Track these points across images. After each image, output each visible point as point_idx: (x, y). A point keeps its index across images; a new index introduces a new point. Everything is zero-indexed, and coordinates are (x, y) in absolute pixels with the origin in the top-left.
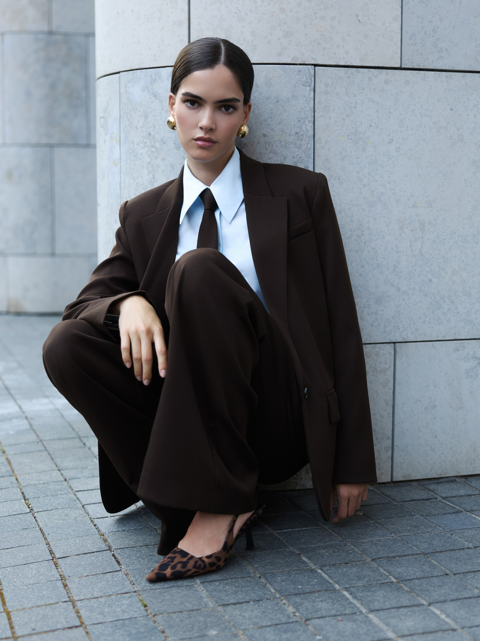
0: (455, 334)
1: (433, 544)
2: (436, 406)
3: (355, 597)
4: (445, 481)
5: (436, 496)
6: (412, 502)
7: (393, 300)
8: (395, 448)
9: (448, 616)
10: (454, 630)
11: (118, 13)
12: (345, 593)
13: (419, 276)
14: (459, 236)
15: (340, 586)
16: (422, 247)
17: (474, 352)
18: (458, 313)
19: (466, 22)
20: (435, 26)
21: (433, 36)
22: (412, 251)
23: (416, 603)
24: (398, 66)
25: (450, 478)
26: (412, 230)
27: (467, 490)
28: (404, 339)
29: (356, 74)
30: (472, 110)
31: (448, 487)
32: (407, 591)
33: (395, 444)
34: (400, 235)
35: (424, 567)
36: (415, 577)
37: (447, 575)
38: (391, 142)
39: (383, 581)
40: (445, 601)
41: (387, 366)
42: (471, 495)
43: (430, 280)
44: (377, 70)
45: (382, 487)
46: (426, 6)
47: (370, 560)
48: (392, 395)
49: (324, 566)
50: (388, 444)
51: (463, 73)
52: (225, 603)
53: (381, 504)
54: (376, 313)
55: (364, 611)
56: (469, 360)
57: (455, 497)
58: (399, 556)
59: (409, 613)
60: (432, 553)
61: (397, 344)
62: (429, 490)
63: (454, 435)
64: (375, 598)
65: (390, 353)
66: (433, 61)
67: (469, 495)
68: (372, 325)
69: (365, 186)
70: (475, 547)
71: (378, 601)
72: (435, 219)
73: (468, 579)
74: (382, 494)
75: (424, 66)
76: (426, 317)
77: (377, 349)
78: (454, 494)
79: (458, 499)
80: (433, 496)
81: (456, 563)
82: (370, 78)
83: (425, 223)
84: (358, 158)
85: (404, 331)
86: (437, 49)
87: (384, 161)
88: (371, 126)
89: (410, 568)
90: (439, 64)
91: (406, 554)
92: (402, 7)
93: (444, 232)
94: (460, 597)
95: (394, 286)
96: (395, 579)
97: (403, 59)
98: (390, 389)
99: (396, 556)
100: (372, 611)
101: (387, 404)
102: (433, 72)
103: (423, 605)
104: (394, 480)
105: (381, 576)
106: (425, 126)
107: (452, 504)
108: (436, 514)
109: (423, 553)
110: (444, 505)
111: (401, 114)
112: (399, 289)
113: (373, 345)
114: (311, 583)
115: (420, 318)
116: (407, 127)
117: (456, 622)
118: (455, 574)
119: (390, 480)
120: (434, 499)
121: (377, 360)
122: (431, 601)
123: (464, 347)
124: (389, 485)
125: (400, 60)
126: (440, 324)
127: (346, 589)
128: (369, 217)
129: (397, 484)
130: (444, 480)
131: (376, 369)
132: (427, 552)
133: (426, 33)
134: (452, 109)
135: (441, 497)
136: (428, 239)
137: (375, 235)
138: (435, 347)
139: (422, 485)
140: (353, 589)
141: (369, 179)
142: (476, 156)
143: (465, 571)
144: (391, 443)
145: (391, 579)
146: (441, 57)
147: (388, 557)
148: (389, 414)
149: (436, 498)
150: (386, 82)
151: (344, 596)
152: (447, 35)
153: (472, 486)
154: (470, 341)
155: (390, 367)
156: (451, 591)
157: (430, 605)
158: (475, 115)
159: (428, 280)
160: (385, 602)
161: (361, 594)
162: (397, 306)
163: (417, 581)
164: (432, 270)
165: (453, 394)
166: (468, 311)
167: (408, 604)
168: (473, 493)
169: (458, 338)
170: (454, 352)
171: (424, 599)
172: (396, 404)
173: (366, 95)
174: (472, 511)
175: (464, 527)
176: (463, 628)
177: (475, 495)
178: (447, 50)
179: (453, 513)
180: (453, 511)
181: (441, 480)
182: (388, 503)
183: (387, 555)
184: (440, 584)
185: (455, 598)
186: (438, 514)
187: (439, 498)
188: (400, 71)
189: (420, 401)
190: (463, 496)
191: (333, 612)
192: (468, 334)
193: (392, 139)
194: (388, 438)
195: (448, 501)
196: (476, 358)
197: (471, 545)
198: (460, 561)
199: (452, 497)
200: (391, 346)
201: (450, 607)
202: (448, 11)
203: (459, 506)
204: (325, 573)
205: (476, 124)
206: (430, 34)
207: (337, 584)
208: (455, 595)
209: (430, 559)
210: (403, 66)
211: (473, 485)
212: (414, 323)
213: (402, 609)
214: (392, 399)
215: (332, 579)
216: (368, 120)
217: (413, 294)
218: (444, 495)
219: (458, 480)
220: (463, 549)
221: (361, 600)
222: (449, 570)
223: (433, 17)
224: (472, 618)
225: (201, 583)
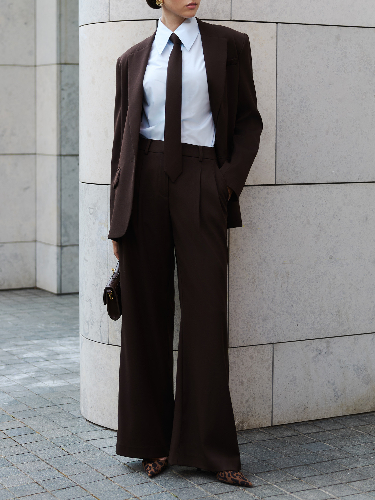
0: (306, 337)
1: (309, 460)
2: (296, 380)
3: (280, 487)
4: (301, 425)
5: (301, 433)
6: (288, 438)
7: (272, 319)
8: (274, 406)
9: (329, 492)
10: (334, 498)
11: (107, 149)
12: (274, 485)
13: (286, 304)
14: (308, 279)
15: (270, 483)
16: (288, 287)
17: (317, 346)
18: (308, 324)
19: (311, 156)
20: (294, 159)
21: (293, 165)
22: (282, 289)
23: (311, 488)
24: (274, 183)
25: (304, 422)
26: (282, 277)
27: (316, 429)
28: (278, 341)
29: (251, 190)
30: (314, 206)
31: (305, 427)
32: (305, 483)
33: (274, 403)
34: (276, 280)
35: (309, 471)
36: (307, 476)
37: (322, 474)
38: (270, 227)
39: (291, 479)
40: (326, 486)
41: (269, 358)
42: (319, 432)
43: (292, 306)
44: (262, 186)
45: (267, 429)
46: (289, 148)
47: (279, 469)
48: (272, 374)
49: (257, 473)
50: (270, 404)
51: (309, 185)
52: (217, 493)
53: (271, 439)
54: (263, 327)
55: (288, 493)
56: (314, 351)
57: (311, 433)
58: (294, 467)
59: (310, 493)
60: (311, 464)
61: (274, 344)
62: (295, 430)
63: (306, 396)
64: (290, 487)
65: (271, 350)
66: (293, 179)
67: (318, 432)
68: (261, 334)
69: (256, 253)
70: (332, 460)
71: (293, 488)
72: (295, 270)
73: (333, 476)
74: (269, 434)
75: (288, 182)
76: (290, 327)
77: (263, 348)
78: (310, 432)
79: (313, 434)
80: (298, 433)
81: (325, 468)
82: (259, 191)
83: (289, 272)
84: (252, 238)
85: (278, 336)
86: (295, 172)
87: (266, 238)
88: (259, 219)
89: (302, 472)
90: (296, 180)
91: (297, 465)
92: (276, 150)
93: (300, 277)
94: (332, 484)
95: (272, 310)
96: (296, 477)
97: (277, 179)
98: (271, 371)
99: (292, 467)
100: (291, 493)
101: (269, 380)
102: (293, 185)
103: (315, 488)
104: (273, 425)
105: (289, 477)
106: (289, 217)
107: (311, 437)
108: (304, 443)
109: (306, 464)
110: (306, 438)
111: (275, 211)
112: (275, 312)
113: (261, 346)
114: (255, 482)
115: (287, 328)
116: (279, 218)
117: (335, 495)
118: (326, 474)
119: (271, 425)
120: (299, 435)
121: (263, 354)
122: (319, 487)
123: (311, 344)
124: (271, 428)
125: (275, 180)
126: (298, 331)
127: (274, 483)
128: (258, 271)
129: (275, 427)
130: (301, 423)
131: (263, 359)
132: (308, 464)
133: (289, 164)
134: (303, 206)
135: (303, 433)
136: (291, 282)
137: (262, 282)
138: (295, 345)
139: (289, 427)
140: (278, 483)
141: (258, 249)
142: (316, 232)
143: (331, 472)
144: (271, 403)
145: (294, 478)
146: (297, 177)
147: (288, 468)
148: (270, 386)
149: (301, 435)
150: (268, 193)
151: (274, 487)
152: (300, 164)
153: (318, 427)
154: (314, 340)
155: (270, 358)
156: (327, 481)
157: (319, 488)
158: (316, 209)
159: (291, 306)
160: (296, 488)
161: (283, 486)
162: (274, 322)
163: (308, 478)
164: (293, 299)
165: (305, 372)
166: (313, 323)
167: (308, 489)
168: (320, 431)
169: (308, 339)
170: (306, 347)
171: (315, 486)
172: (274, 379)
173: (257, 201)
174: (323, 441)
175: (322, 450)
176: (338, 497)
177: (321, 432)
178: (300, 172)
179: (313, 443)
180: (313, 441)
181: (300, 424)
182: (275, 439)
183: (288, 466)
184: (320, 479)
185: (330, 485)
186: (305, 444)
187: (302, 435)
188: (275, 186)
189: (287, 377)
190: (315, 432)
191: (273, 494)
192: (314, 336)
193: (271, 226)
194: (270, 400)
195: (308, 436)
196: (318, 350)
197: (329, 459)
198: (327, 467)
199: (309, 433)
200: (271, 346)
201: (329, 489)
202: (301, 150)
203: (315, 439)
204: (260, 477)
205: (316, 213)
206: (291, 164)
207: (268, 481)
208: (330, 484)
209: (310, 467)
210: (277, 183)
211: (318, 425)
212: (283, 331)
213: (306, 491)
214: (272, 377)
215: (265, 480)
216: (258, 215)
217: (283, 314)
218: (304, 432)
219: (309, 423)
220: (326, 461)
221: (284, 488)
222: (322, 472)
223: (293, 154)
224: (341, 493)
225: (197, 485)
